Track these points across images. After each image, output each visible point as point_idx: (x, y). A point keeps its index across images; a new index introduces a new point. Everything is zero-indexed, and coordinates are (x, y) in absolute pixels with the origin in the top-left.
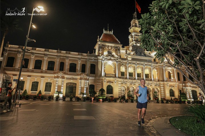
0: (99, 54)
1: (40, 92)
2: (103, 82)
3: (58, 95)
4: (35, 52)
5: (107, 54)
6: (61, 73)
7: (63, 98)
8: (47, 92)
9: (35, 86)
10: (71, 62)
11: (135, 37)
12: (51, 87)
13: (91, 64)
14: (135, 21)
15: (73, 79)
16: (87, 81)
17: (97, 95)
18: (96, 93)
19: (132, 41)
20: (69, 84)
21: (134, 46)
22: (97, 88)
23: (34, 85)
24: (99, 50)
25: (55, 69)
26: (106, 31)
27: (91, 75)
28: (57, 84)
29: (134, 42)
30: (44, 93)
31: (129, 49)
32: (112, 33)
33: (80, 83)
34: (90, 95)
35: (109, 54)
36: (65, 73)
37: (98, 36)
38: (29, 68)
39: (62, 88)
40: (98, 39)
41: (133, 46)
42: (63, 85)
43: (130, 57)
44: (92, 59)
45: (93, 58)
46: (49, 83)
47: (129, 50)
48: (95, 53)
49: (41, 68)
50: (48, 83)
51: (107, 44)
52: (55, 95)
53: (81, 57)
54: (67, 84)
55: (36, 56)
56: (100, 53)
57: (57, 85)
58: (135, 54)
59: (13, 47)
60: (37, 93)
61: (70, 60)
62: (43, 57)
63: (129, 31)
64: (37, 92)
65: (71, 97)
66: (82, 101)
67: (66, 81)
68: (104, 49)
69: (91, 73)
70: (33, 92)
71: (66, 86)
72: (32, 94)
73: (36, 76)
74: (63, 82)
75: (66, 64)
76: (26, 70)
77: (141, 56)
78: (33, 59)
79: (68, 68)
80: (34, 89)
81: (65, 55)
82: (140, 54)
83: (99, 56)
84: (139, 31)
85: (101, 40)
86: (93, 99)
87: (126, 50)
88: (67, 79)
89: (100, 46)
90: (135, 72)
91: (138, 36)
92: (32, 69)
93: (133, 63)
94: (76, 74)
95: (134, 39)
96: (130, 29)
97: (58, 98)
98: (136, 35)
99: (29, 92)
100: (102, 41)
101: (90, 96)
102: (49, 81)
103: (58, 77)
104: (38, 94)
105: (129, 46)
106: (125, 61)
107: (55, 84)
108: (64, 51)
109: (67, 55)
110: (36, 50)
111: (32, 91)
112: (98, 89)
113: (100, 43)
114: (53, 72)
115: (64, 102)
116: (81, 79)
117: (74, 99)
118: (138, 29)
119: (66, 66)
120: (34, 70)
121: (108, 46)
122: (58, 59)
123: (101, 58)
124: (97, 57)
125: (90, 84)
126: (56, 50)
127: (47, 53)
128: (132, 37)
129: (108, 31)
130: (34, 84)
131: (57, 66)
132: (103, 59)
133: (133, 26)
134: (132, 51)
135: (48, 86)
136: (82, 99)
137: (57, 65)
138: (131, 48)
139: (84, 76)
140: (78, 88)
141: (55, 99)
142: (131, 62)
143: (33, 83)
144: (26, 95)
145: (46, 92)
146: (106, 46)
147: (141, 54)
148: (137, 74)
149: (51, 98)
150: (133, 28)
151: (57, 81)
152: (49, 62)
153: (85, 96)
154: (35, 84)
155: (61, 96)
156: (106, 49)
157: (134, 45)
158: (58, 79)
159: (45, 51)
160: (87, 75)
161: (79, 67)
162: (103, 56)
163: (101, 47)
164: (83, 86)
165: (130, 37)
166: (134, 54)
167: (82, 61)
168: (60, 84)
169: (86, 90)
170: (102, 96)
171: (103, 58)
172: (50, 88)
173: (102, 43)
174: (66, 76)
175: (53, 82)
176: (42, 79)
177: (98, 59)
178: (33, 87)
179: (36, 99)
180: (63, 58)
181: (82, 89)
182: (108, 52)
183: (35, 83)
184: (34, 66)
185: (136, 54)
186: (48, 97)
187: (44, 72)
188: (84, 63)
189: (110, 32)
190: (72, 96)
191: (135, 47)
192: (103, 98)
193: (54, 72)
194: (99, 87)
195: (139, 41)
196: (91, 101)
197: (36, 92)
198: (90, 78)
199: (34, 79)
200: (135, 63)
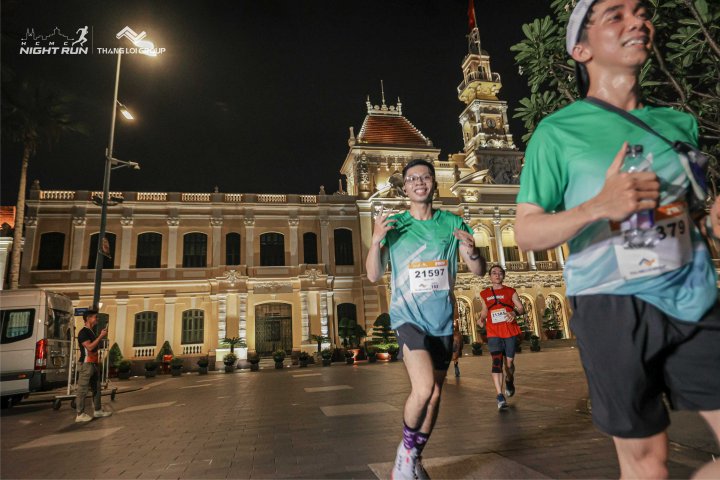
0: (361, 190)
1: (166, 348)
2: (385, 290)
3: (232, 351)
4: (133, 207)
5: (388, 188)
6: (232, 275)
7: (251, 361)
8: (189, 346)
9: (146, 326)
10: (264, 231)
11: (482, 118)
12: (202, 326)
13: (335, 231)
14: (477, 59)
15: (278, 289)
16: (329, 294)
17: (369, 339)
18: (364, 334)
19: (475, 134)
20: (266, 310)
21: (482, 152)
22: (367, 314)
23: (144, 323)
24: (359, 179)
25: (209, 262)
26: (376, 107)
27: (339, 269)
28: (222, 312)
29: (483, 134)
30: (179, 350)
31: (467, 163)
32: (397, 111)
33: (305, 301)
34: (342, 340)
35: (395, 187)
36: (247, 273)
37: (351, 129)
38: (119, 267)
39: (242, 325)
40: (352, 137)
41: (480, 152)
42: (243, 317)
43: (472, 190)
44: (337, 213)
45: (339, 208)
46: (193, 314)
47: (467, 167)
48: (345, 188)
49: (162, 263)
50: (191, 311)
51: (386, 153)
52: (221, 354)
53: (295, 209)
54: (257, 309)
55: (139, 223)
56: (365, 187)
57: (222, 317)
58: (488, 179)
59: (54, 199)
60: (156, 354)
61: (260, 223)
62: (163, 223)
63: (460, 98)
64: (157, 349)
65: (279, 354)
66: (318, 365)
67: (254, 301)
68: (376, 173)
69: (337, 263)
70: (141, 348)
71: (257, 317)
72: (138, 359)
73: (147, 293)
74: (242, 303)
75: (248, 239)
76: (110, 276)
77: (510, 183)
78: (130, 234)
79: (255, 254)
80: (143, 339)
81: (240, 208)
82: (506, 176)
83: (360, 197)
84: (493, 94)
85: (363, 139)
86: (355, 354)
87: (456, 167)
88: (257, 291)
89: (360, 164)
90: (494, 243)
91: (495, 111)
92: (131, 267)
93: (487, 213)
94: (287, 272)
95: (478, 125)
96: (462, 89)
97: (230, 361)
98: (486, 111)
99: (129, 352)
100: (365, 145)
101: (342, 347)
102: (193, 304)
103: (223, 289)
104: (160, 356)
105: (463, 152)
106: (455, 209)
107: (214, 312)
108: (236, 193)
109: (247, 208)
110: (136, 199)
111: (138, 348)
112: (371, 318)
113: (358, 152)
114: (203, 274)
115: (254, 375)
116: (305, 287)
117: (288, 362)
118: (492, 88)
119: (248, 245)
120: (135, 272)
121: (391, 160)
122: (217, 225)
123: (368, 204)
124: (354, 202)
125: (339, 301)
126: (208, 192)
127: (178, 206)
128: (472, 119)
129: (384, 106)
130: (141, 320)
131: (216, 250)
132: (378, 208)
133: (471, 79)
134: (478, 168)
135: (193, 325)
136: (315, 359)
137: (215, 245)
138: (472, 159)
139: (314, 275)
140: (299, 322)
141: (223, 366)
142: (478, 208)
143: (138, 316)
144: (118, 364)
145: (186, 346)
146: (384, 160)
147: (510, 178)
148: (504, 248)
149: (206, 365)
150: (472, 85)
151: (222, 303)
152: (185, 236)
153: (326, 346)
154: (146, 321)
155: (241, 354)
156: (383, 169)
157: (481, 148)
158: (224, 296)
159: (169, 199)
160: (326, 271)
161: (293, 247)
162: (376, 196)
163: (364, 166)
164: (314, 312)
165: (465, 119)
166: (484, 180)
167: (304, 223)
168: (233, 312)
169: (328, 325)
170: (387, 342)
171: (376, 204)
172: (198, 330)
173: (367, 152)
174: (251, 282)
175: (210, 306)
176: (167, 299)
177: (359, 210)
178: (140, 333)
179: (155, 372)
180: (234, 220)
181: (313, 321)
182: (393, 180)
183: (144, 317)
184: (135, 256)
185: (494, 177)
186: (198, 363)
187: (173, 275)
188: (309, 230)
189: (392, 108)
190: (280, 351)
191: (486, 152)
192: (391, 347)
193: (207, 272)
194: (371, 310)
195: (498, 132)
196: (351, 362)
197: (152, 348)
198: (336, 281)
199: (141, 304)
200: (491, 213)
